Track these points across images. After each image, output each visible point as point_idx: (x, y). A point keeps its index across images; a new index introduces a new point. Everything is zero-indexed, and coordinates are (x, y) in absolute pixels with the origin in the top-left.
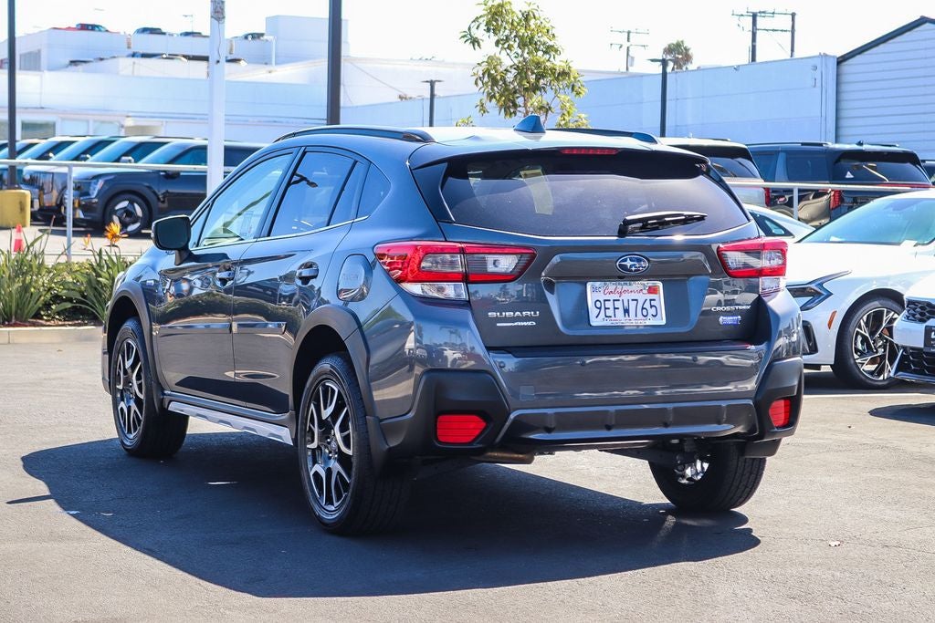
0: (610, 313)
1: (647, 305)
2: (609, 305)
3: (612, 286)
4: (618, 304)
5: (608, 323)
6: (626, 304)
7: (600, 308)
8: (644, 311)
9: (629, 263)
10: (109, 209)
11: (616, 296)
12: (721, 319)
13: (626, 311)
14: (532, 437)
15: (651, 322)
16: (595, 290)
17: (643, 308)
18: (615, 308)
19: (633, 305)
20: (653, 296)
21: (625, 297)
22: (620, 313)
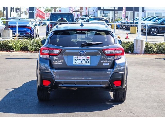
0: (78, 62)
1: (87, 61)
2: (78, 60)
3: (79, 56)
4: (80, 60)
5: (77, 64)
6: (82, 60)
7: (76, 61)
8: (86, 62)
9: (81, 52)
10: (150, 30)
11: (80, 59)
12: (104, 64)
13: (82, 62)
14: (60, 85)
15: (87, 64)
16: (75, 57)
17: (86, 61)
18: (79, 61)
19: (83, 61)
20: (88, 59)
21: (82, 59)
22: (80, 62)
